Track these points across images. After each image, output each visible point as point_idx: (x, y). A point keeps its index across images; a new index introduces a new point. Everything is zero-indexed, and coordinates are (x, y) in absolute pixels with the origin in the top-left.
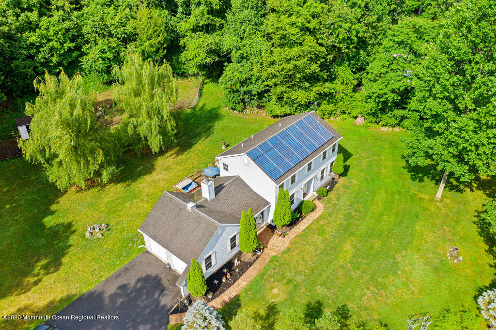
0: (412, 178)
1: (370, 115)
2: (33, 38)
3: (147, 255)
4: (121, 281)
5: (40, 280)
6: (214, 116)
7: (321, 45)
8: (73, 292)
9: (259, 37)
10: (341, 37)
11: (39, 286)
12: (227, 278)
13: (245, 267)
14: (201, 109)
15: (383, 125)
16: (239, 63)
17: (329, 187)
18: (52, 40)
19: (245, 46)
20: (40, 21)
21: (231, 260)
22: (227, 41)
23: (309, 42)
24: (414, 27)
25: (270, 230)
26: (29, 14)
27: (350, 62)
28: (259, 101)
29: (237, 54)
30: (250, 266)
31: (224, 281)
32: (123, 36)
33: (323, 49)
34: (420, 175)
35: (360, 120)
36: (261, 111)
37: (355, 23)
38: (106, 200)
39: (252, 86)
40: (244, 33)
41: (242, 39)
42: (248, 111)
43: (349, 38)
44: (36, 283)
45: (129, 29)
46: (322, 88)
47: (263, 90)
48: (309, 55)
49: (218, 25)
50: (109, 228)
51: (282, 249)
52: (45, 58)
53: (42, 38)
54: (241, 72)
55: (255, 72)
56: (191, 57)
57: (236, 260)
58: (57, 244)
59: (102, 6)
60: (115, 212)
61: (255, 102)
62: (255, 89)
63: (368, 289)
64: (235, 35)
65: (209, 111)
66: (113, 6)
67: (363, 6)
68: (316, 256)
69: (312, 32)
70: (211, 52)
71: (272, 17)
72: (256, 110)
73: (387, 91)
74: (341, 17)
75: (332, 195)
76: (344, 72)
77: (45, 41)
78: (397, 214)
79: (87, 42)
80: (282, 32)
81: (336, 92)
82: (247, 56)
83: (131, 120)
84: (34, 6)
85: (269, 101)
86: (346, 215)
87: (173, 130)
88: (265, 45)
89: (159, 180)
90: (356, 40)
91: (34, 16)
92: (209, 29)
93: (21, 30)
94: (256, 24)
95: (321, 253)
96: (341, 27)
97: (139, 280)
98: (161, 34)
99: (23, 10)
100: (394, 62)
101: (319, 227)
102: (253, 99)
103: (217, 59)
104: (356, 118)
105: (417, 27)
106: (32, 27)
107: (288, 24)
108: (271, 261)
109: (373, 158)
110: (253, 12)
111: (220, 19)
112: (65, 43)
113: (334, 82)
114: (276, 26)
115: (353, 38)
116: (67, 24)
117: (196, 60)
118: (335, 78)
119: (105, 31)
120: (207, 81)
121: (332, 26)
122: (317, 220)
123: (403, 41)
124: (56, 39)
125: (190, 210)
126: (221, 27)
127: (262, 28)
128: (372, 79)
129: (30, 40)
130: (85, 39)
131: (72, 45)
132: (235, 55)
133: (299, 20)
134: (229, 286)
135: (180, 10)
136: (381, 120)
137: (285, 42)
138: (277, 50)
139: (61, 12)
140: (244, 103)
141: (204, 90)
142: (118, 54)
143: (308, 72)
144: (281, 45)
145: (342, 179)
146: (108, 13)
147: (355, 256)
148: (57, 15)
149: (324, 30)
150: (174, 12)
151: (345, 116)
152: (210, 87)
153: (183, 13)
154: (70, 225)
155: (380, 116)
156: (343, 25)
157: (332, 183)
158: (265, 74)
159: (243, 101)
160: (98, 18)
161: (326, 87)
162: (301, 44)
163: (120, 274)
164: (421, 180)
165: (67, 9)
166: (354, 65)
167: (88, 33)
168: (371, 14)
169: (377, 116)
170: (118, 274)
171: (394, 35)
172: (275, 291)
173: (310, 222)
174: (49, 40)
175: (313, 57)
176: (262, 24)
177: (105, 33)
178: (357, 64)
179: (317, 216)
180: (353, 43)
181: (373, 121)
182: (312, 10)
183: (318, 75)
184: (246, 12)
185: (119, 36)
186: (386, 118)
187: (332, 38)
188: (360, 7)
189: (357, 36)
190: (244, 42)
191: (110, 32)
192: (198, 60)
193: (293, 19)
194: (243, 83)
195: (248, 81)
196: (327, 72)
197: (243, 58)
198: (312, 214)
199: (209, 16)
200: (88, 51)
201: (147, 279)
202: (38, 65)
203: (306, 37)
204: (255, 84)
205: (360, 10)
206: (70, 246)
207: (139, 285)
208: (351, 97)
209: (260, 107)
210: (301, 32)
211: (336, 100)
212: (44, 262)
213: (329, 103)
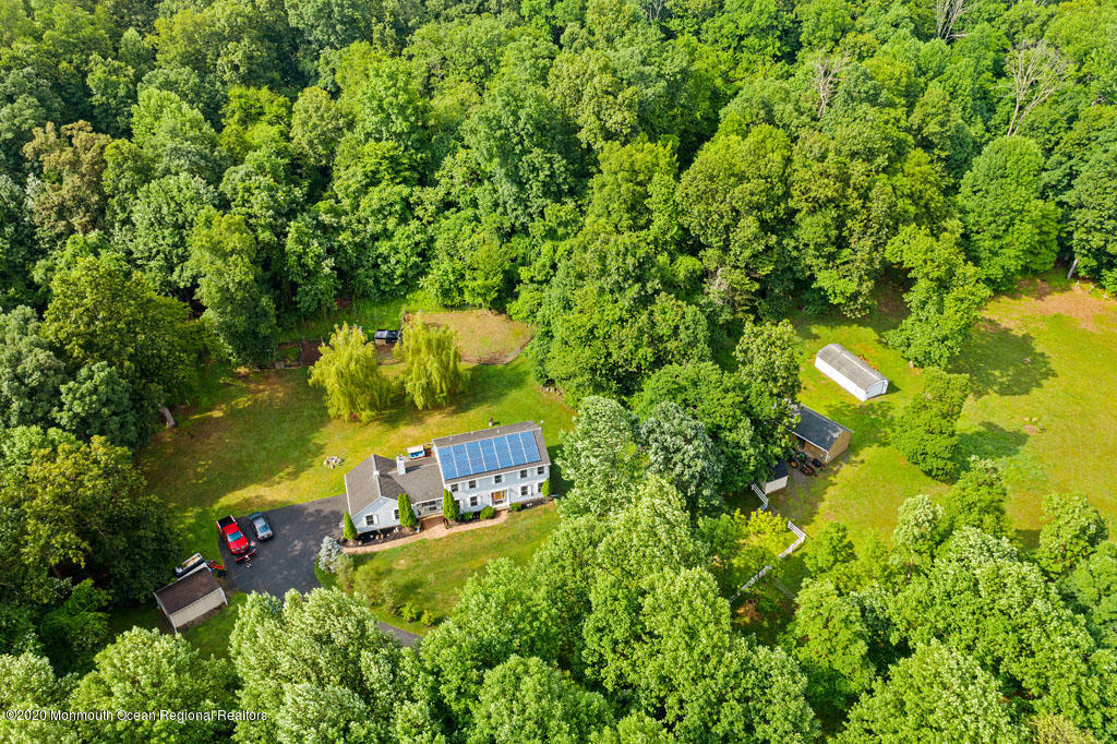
4: (320, 507)
5: (281, 482)
6: (518, 381)
8: (291, 500)
11: (278, 486)
12: (380, 538)
13: (399, 536)
14: (512, 369)
25: (442, 519)
30: (404, 537)
31: (377, 538)
38: (358, 438)
50: (342, 464)
51: (438, 536)
57: (396, 529)
58: (305, 461)
60: (356, 451)
65: (517, 374)
75: (524, 513)
95: (460, 553)
101: (482, 533)
108: (421, 541)
122: (486, 528)
134: (377, 543)
145: (552, 503)
154: (322, 448)
157: (537, 503)
170: (323, 500)
172: (402, 562)
173: (479, 527)
198: (489, 522)
206: (311, 466)
212: (290, 470)
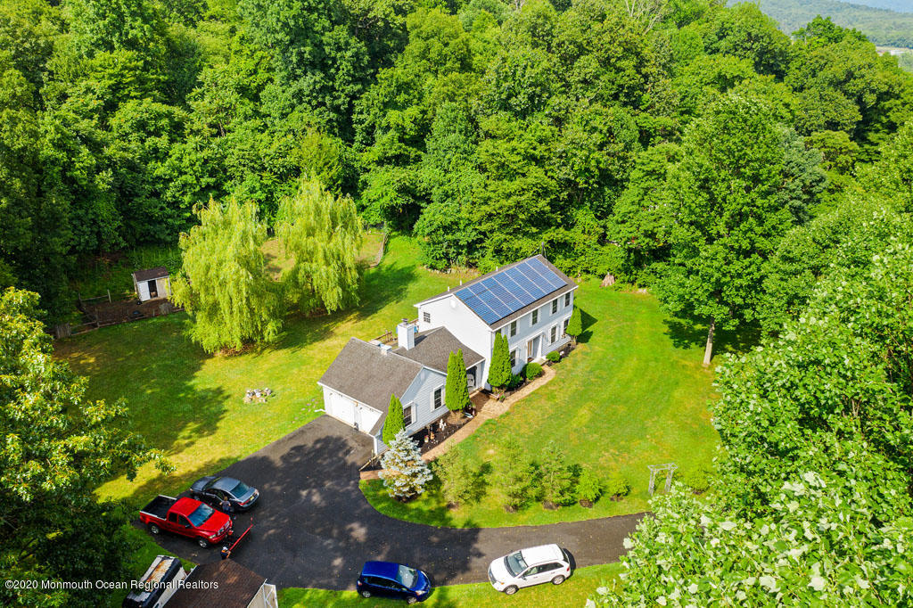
0: (674, 345)
1: (621, 271)
2: (161, 169)
3: (327, 418)
4: (296, 443)
5: (193, 443)
6: (406, 276)
7: (552, 178)
9: (470, 168)
10: (576, 168)
11: (193, 448)
12: (430, 439)
13: (452, 429)
14: (388, 269)
15: (640, 286)
16: (442, 202)
17: (563, 352)
18: (186, 173)
19: (450, 181)
20: (170, 149)
21: (436, 423)
22: (426, 174)
23: (535, 174)
24: (667, 153)
25: (484, 396)
26: (157, 140)
27: (592, 203)
28: (470, 256)
29: (440, 191)
30: (459, 428)
31: (426, 441)
32: (281, 170)
33: (553, 182)
34: (686, 341)
35: (609, 280)
36: (472, 270)
37: (594, 151)
38: (266, 366)
39: (459, 234)
40: (449, 163)
41: (446, 171)
42: (454, 271)
43: (587, 170)
44: (188, 445)
45: (291, 160)
46: (555, 234)
47: (475, 239)
48: (535, 189)
49: (413, 155)
50: (273, 394)
51: (500, 413)
52: (174, 196)
53: (173, 170)
54: (445, 214)
55: (464, 214)
56: (376, 197)
57: (442, 421)
58: (207, 409)
59: (252, 131)
60: (278, 378)
61: (463, 258)
62: (464, 237)
63: (608, 451)
64: (437, 167)
65: (399, 271)
66: (267, 132)
67: (604, 131)
68: (542, 420)
69: (539, 161)
70: (403, 190)
71: (486, 144)
72: (464, 269)
73: (639, 235)
74: (574, 143)
75: (567, 362)
76: (584, 216)
77: (176, 174)
78: (650, 381)
79: (231, 178)
80: (499, 159)
81: (575, 243)
82: (453, 194)
83: (302, 265)
84: (163, 129)
85: (483, 256)
86: (583, 382)
87: (354, 284)
88: (479, 178)
89: (335, 346)
90: (597, 172)
91: (162, 142)
92: (400, 160)
93: (145, 160)
94: (465, 151)
95: (550, 418)
96: (575, 155)
97: (317, 441)
98: (334, 168)
99: (150, 134)
100: (645, 197)
101: (548, 392)
102: (461, 253)
103: (412, 201)
104: (602, 276)
105: (671, 154)
106: (158, 155)
107: (506, 149)
108: (486, 424)
109: (625, 324)
110: (463, 137)
111: (415, 149)
112: (202, 177)
113: (572, 230)
114: (491, 152)
115: (592, 169)
116: (206, 153)
117: (382, 201)
118: (573, 225)
119: (256, 163)
120: (394, 233)
121: (564, 155)
122: (546, 386)
123: (654, 171)
124: (192, 172)
125: (385, 354)
126: (418, 159)
127: (473, 157)
128: (620, 220)
129: (158, 172)
130: (228, 174)
131: (212, 180)
132: (437, 193)
133: (522, 145)
134: (433, 446)
135: (358, 137)
136: (636, 279)
137: (505, 172)
138: (493, 185)
139: (198, 139)
140: (449, 260)
141: (390, 246)
142: (272, 194)
143: (533, 210)
144: (499, 178)
145: (580, 346)
146: (261, 141)
147: (592, 420)
148: (192, 141)
149: (555, 160)
150: (349, 141)
151: (589, 276)
152: (399, 242)
153: (361, 143)
154: (219, 391)
155: (635, 272)
156: (578, 152)
157: (568, 349)
158: (476, 217)
159: (446, 255)
160: (248, 146)
161: (559, 234)
162: (524, 175)
163: (294, 436)
164: (686, 347)
165: (207, 134)
166: (598, 207)
167: (233, 166)
168: (616, 141)
169: (631, 273)
170: (291, 435)
171: (643, 164)
172: (491, 452)
173: (536, 388)
174: (181, 173)
175: (540, 191)
176: (473, 153)
177: (256, 166)
178: (602, 207)
179: (546, 381)
180: (593, 177)
181: (626, 280)
182: (538, 133)
183: (548, 218)
184: (452, 137)
185: (276, 170)
186: (642, 275)
187: (565, 170)
188: (601, 132)
189: (597, 167)
190: (449, 175)
191: (262, 165)
192: (385, 201)
193: (514, 143)
194: (447, 229)
195: (455, 227)
196: (561, 214)
197: (448, 196)
198: (540, 380)
199: (401, 144)
200: (231, 189)
201: (327, 440)
202: (165, 205)
203: (531, 168)
204: (464, 230)
205: (603, 136)
206: (225, 411)
207: (318, 446)
208: (596, 250)
209: (471, 265)
210: (524, 160)
211: (576, 254)
212: (194, 426)
213: (566, 257)
